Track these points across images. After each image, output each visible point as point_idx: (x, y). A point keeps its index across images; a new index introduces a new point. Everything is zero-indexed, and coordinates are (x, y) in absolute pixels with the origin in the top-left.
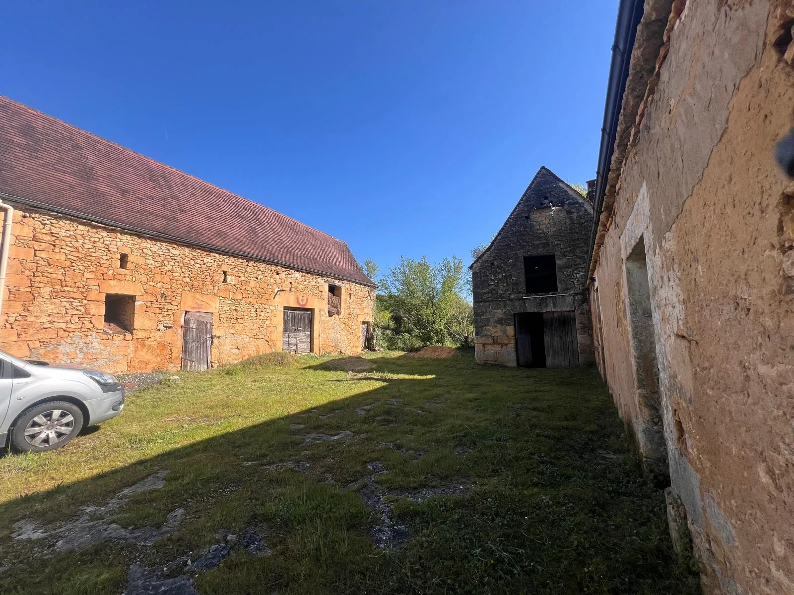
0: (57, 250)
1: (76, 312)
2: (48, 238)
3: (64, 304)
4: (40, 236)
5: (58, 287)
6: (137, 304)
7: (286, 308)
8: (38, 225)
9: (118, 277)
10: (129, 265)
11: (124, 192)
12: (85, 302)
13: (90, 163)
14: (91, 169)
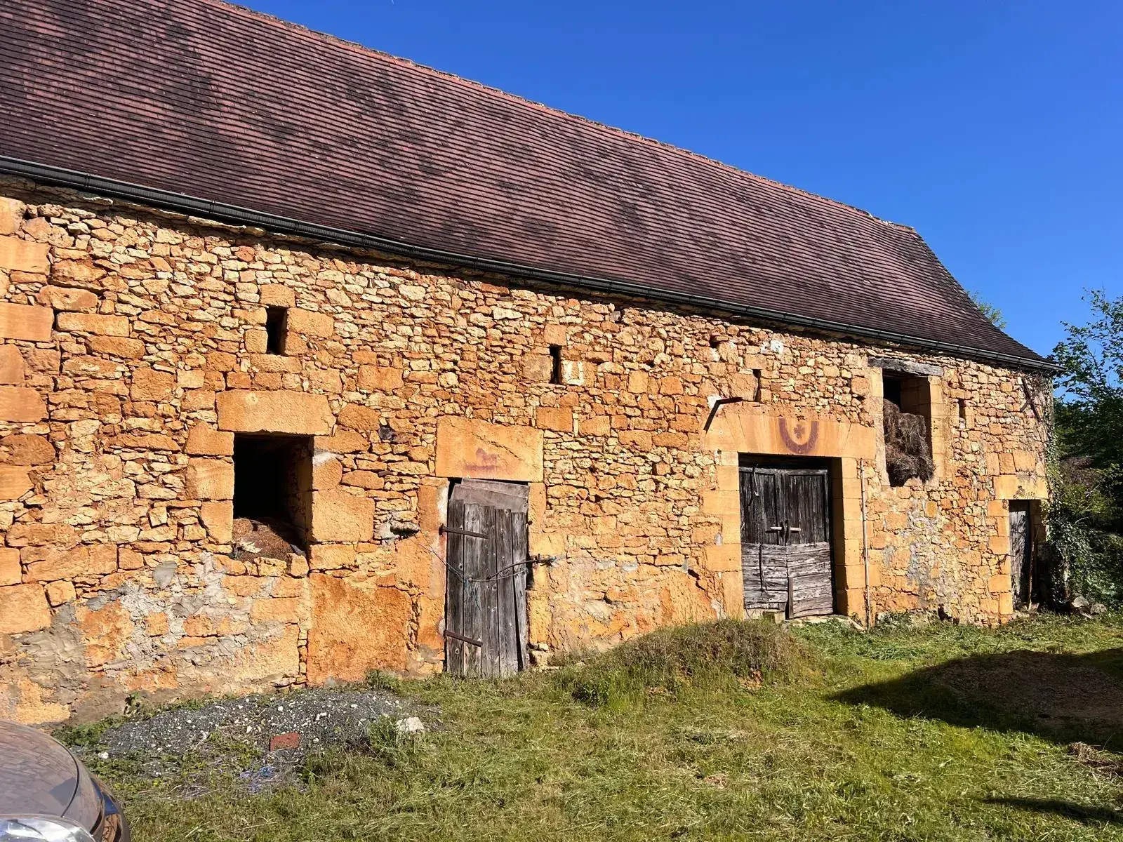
0: (108, 306)
1: (162, 492)
2: (84, 273)
3: (132, 467)
4: (64, 268)
5: (114, 418)
6: (318, 460)
7: (745, 459)
8: (61, 237)
9: (263, 379)
10: (293, 343)
11: (282, 132)
12: (182, 459)
13: (205, 68)
14: (207, 80)
